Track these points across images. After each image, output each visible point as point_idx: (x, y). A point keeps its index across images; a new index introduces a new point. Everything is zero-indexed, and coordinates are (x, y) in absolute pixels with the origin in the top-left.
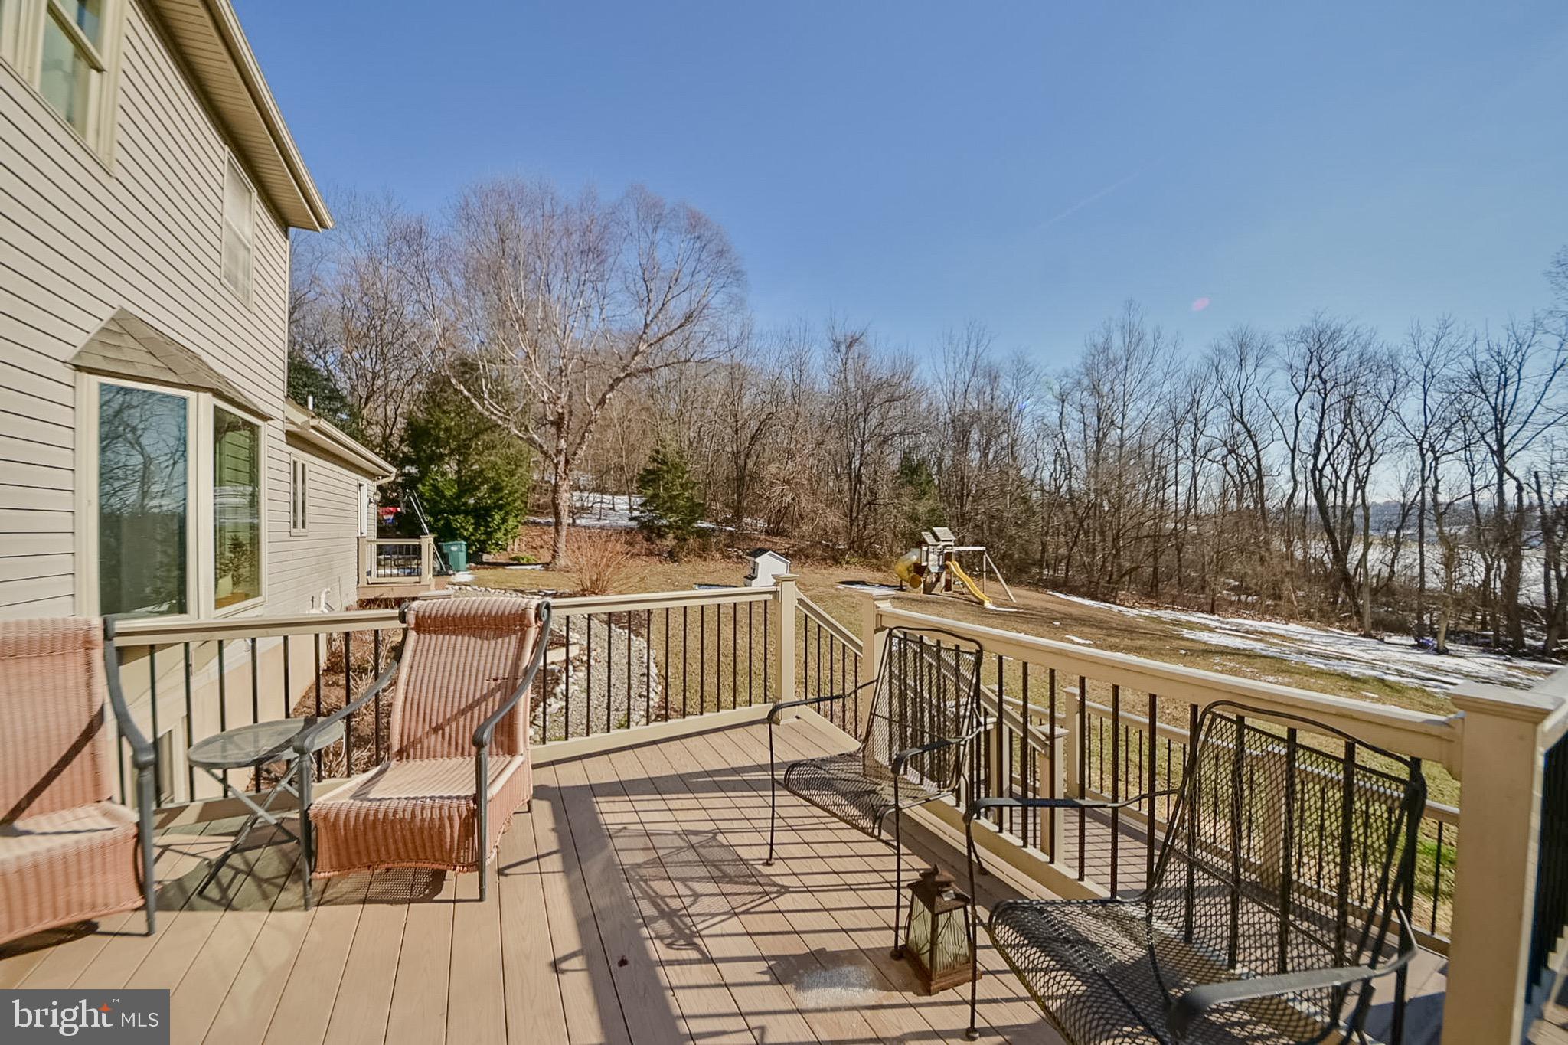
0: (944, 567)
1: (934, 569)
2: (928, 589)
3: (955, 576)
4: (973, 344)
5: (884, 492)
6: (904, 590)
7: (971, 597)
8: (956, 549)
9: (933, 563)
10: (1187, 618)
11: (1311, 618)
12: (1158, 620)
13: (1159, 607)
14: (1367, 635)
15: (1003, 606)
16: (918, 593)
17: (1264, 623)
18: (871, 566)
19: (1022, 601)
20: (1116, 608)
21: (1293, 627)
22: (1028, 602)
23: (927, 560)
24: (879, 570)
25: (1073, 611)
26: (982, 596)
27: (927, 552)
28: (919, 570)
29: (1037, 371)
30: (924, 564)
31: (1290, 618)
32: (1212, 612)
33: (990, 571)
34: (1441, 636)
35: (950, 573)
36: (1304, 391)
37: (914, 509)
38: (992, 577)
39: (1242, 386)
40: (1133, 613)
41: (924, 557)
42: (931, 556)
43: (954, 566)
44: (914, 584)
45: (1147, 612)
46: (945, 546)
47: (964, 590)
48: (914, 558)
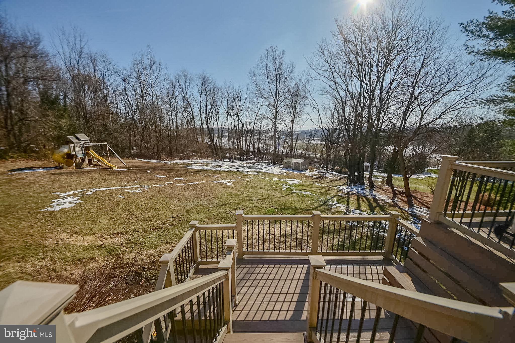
0: (85, 154)
1: (80, 155)
2: (78, 166)
3: (93, 157)
4: (78, 39)
5: (33, 114)
6: (62, 169)
7: (104, 166)
8: (91, 144)
9: (79, 152)
10: (184, 162)
11: (209, 158)
12: (176, 163)
13: (174, 160)
14: (220, 160)
15: (123, 168)
16: (73, 168)
17: (200, 160)
18: (32, 158)
19: (129, 164)
20: (163, 162)
21: (206, 160)
22: (131, 164)
23: (75, 151)
24: (39, 159)
25: (151, 165)
26: (111, 165)
27: (74, 147)
28: (70, 156)
29: (113, 63)
30: (73, 153)
31: (205, 158)
32: (188, 159)
33: (111, 153)
34: (233, 158)
35: (90, 156)
36: (202, 94)
37: (58, 124)
38: (113, 155)
39: (186, 89)
40: (168, 162)
41: (72, 149)
42: (77, 149)
43: (92, 153)
44: (70, 165)
45: (172, 162)
46: (84, 143)
47: (100, 163)
48: (66, 151)
